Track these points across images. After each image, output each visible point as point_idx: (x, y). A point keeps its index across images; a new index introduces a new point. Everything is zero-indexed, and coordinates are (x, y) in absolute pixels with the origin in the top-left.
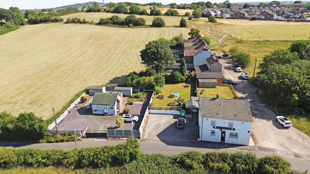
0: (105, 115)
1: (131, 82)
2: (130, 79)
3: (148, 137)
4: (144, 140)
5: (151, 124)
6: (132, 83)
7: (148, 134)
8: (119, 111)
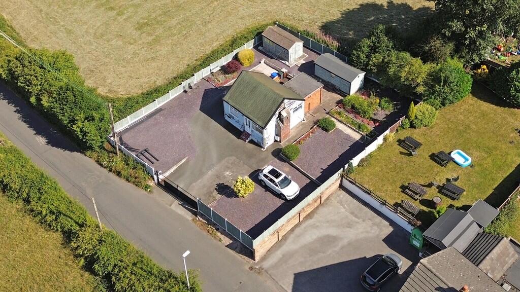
0: (243, 139)
1: (368, 56)
2: (369, 46)
3: (275, 266)
4: (260, 271)
5: (314, 227)
6: (368, 61)
7: (281, 256)
8: (280, 141)
